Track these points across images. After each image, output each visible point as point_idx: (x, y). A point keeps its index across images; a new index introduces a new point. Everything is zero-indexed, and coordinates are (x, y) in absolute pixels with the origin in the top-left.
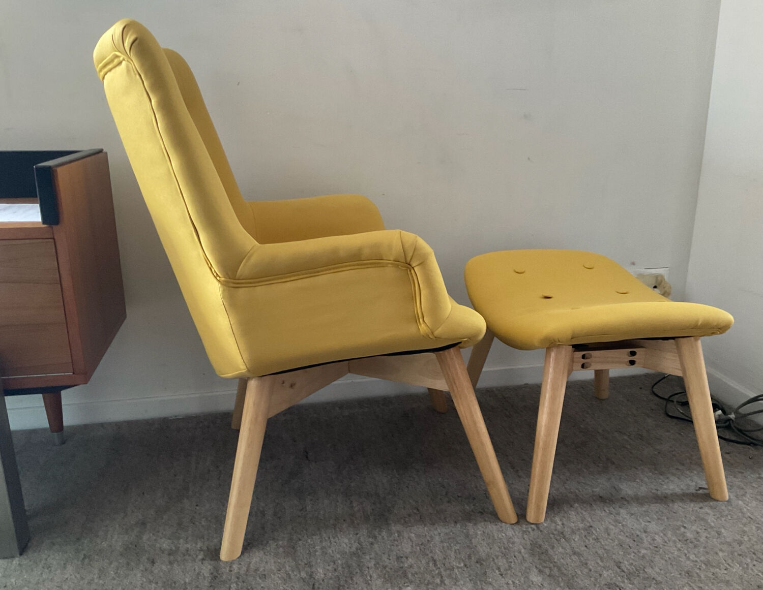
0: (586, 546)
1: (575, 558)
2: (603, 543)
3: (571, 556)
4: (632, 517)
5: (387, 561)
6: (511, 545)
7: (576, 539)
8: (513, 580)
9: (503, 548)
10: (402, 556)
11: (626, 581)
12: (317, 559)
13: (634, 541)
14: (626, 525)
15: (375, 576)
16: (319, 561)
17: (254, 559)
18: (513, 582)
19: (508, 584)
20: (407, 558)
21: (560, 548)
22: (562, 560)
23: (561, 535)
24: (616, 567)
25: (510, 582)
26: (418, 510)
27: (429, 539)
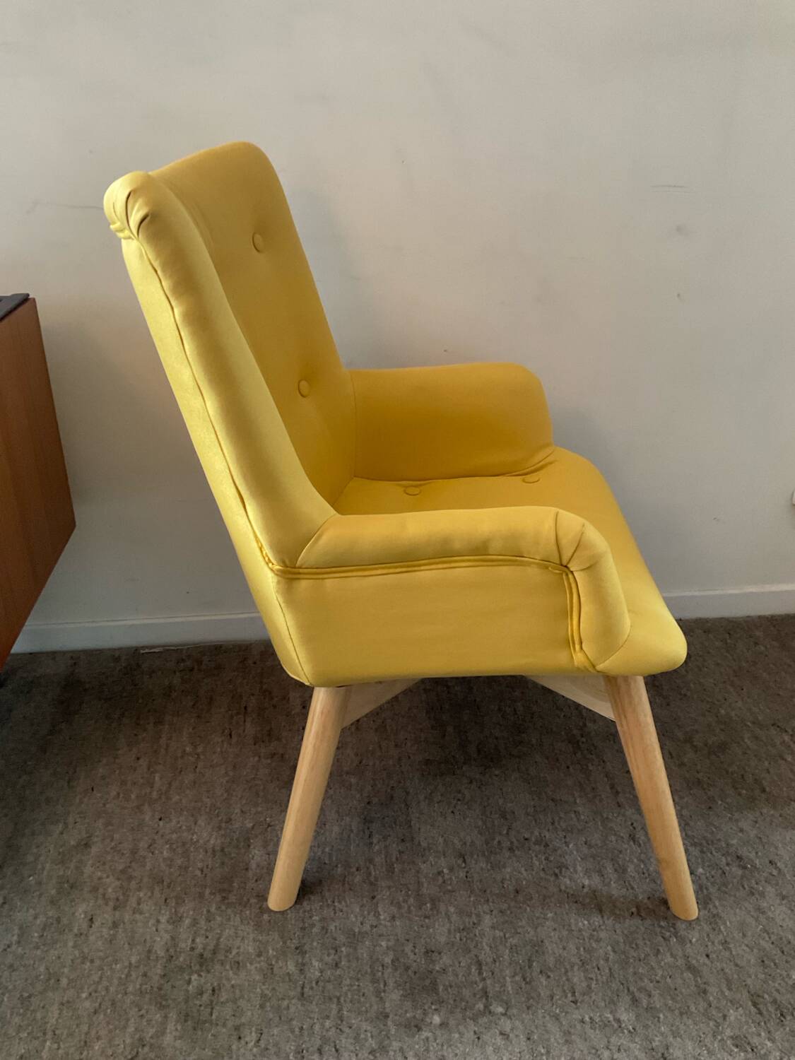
0: (707, 956)
1: (688, 975)
2: (734, 953)
3: (682, 973)
4: (784, 902)
5: (412, 956)
6: (594, 945)
7: (694, 940)
8: (592, 1015)
9: (582, 949)
10: (433, 949)
11: (763, 1034)
12: (313, 941)
13: (783, 952)
14: (772, 918)
15: (391, 983)
16: (315, 944)
17: (227, 931)
18: (591, 1018)
19: (583, 1021)
20: (440, 953)
21: (668, 955)
22: (668, 980)
23: (672, 929)
24: (750, 1003)
25: (587, 1019)
26: (464, 861)
27: (475, 921)
